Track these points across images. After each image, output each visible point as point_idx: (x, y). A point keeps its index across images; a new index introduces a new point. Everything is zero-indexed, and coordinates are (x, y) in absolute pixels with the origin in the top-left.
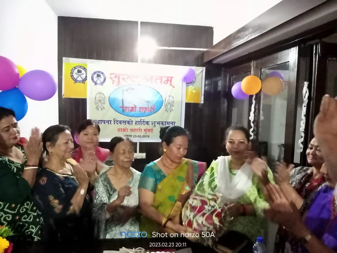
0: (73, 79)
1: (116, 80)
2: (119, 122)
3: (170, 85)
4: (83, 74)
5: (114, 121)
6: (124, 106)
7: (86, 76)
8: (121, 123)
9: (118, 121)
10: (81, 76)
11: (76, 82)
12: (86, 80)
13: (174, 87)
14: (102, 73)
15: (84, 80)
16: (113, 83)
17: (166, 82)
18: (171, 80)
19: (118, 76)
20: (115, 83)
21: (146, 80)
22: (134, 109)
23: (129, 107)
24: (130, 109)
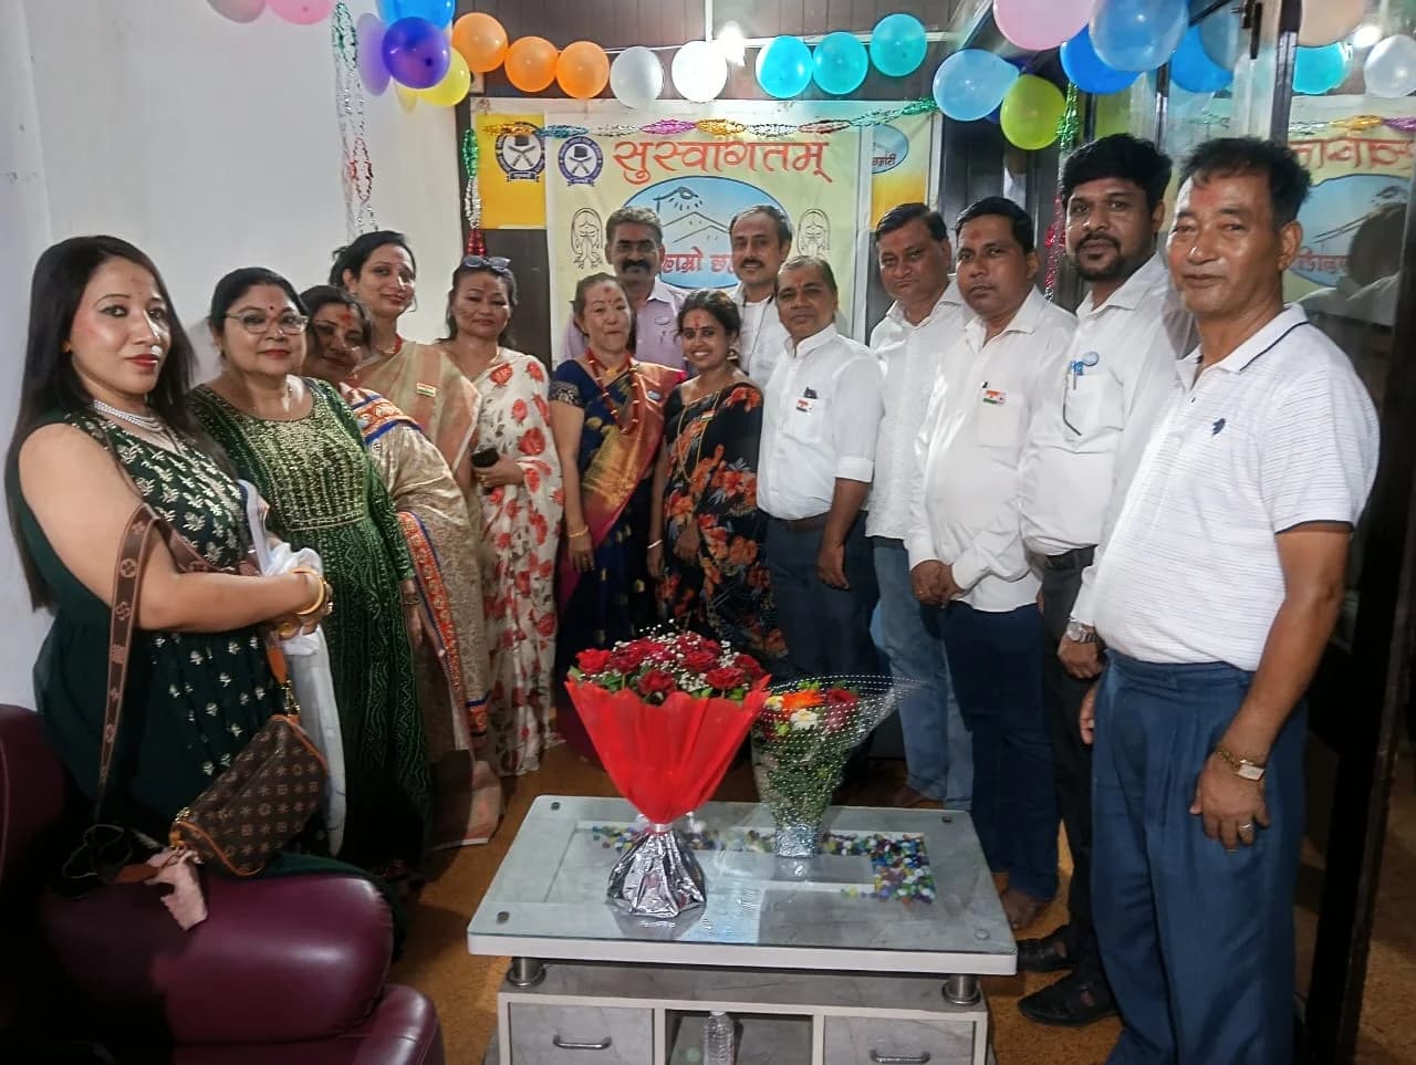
0: (502, 166)
1: (635, 163)
4: (533, 148)
7: (543, 157)
10: (527, 154)
11: (513, 177)
12: (543, 167)
13: (830, 181)
14: (592, 143)
15: (536, 171)
16: (625, 174)
17: (800, 164)
18: (818, 156)
19: (640, 149)
20: (633, 178)
21: (731, 158)
22: (695, 264)
23: (679, 256)
24: (683, 260)
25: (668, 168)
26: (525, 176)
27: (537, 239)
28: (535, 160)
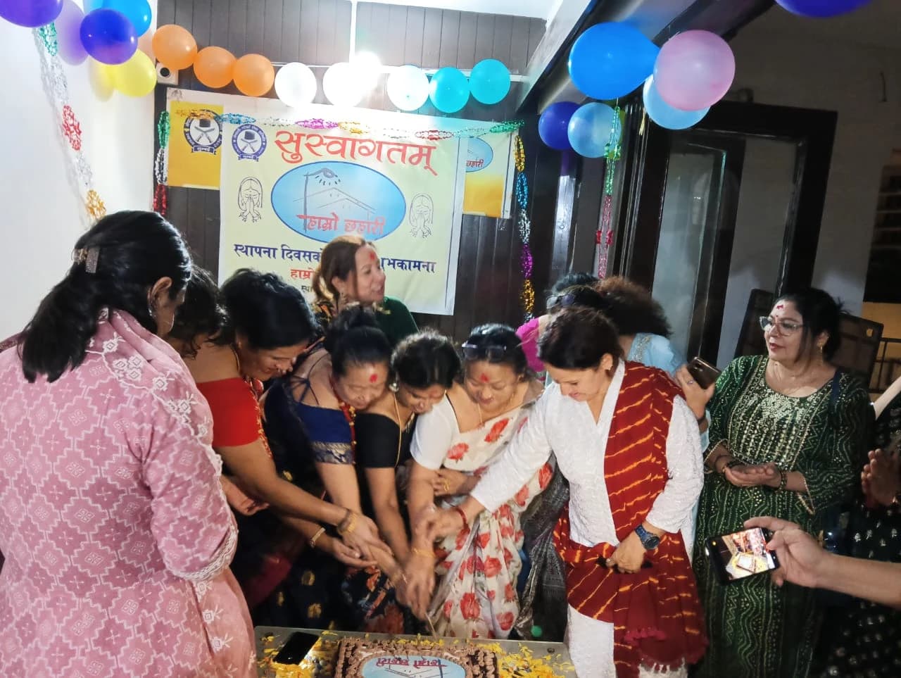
0: (188, 141)
1: (291, 147)
2: (293, 252)
3: (425, 168)
4: (213, 129)
5: (283, 250)
6: (309, 214)
8: (299, 257)
9: (291, 251)
10: (208, 133)
11: (196, 149)
13: (436, 174)
14: (259, 130)
15: (214, 147)
16: (283, 154)
17: (414, 160)
18: (428, 155)
19: (295, 138)
20: (288, 156)
21: (364, 151)
22: (333, 225)
23: (320, 218)
24: (323, 222)
25: (315, 153)
26: (205, 149)
27: (215, 195)
28: (214, 139)
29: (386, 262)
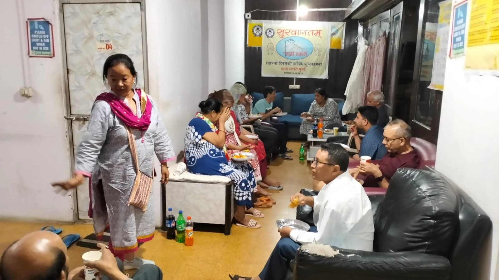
0: (253, 34)
1: (281, 34)
3: (319, 36)
4: (260, 30)
5: (279, 62)
6: (286, 52)
7: (262, 32)
8: (284, 64)
9: (281, 63)
11: (255, 36)
12: (262, 34)
13: (322, 38)
14: (273, 30)
15: (261, 35)
16: (279, 36)
17: (316, 34)
18: (320, 33)
19: (282, 31)
20: (281, 36)
21: (301, 33)
22: (293, 54)
23: (289, 53)
24: (290, 54)
25: (288, 35)
26: (258, 36)
27: (260, 49)
28: (260, 33)
29: (308, 64)
